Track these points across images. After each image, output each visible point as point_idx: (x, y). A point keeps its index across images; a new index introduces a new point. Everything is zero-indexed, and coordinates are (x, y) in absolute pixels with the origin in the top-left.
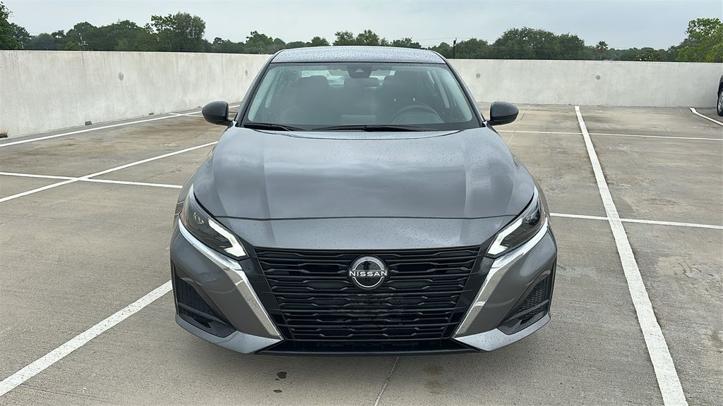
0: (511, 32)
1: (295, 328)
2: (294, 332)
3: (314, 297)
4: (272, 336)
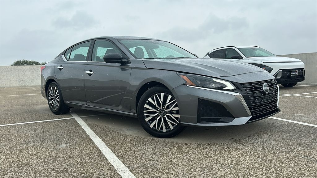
1: (254, 111)
2: (254, 113)
3: (257, 98)
4: (249, 116)
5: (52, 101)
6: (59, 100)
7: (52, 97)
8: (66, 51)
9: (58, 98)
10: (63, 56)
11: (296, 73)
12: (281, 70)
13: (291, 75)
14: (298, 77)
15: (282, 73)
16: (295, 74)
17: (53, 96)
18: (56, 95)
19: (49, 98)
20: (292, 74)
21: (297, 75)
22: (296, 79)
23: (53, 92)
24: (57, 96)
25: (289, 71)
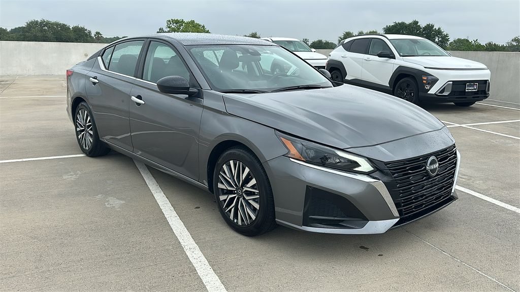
0: (32, 22)
1: (404, 209)
2: (404, 212)
3: (414, 186)
4: (395, 218)
5: (83, 133)
6: (91, 133)
7: (82, 127)
8: (105, 50)
9: (91, 130)
10: (99, 58)
11: (475, 88)
12: (451, 82)
13: (466, 91)
14: (478, 94)
15: (452, 87)
16: (473, 88)
17: (84, 125)
18: (87, 124)
19: (78, 129)
20: (469, 89)
21: (477, 90)
22: (473, 97)
23: (83, 120)
24: (89, 126)
25: (464, 83)
